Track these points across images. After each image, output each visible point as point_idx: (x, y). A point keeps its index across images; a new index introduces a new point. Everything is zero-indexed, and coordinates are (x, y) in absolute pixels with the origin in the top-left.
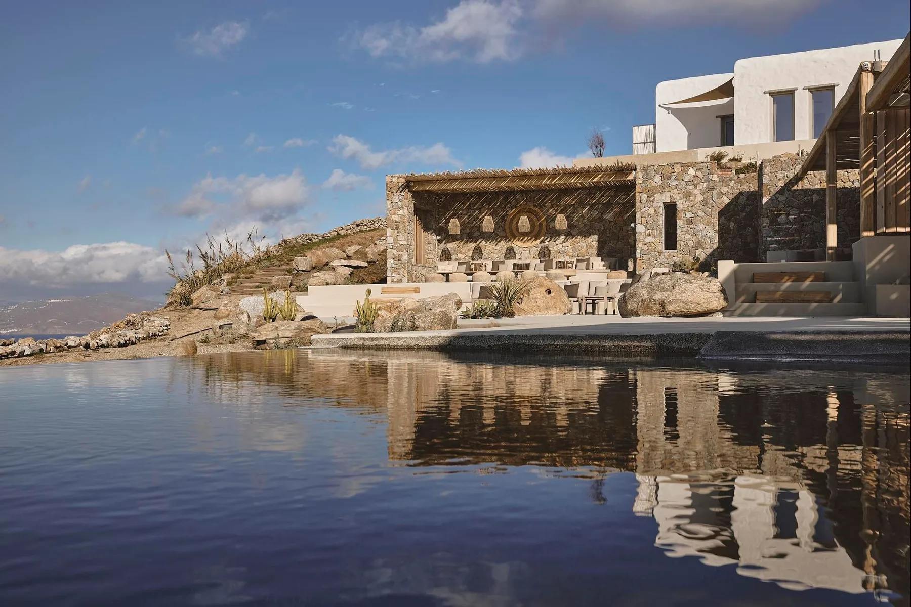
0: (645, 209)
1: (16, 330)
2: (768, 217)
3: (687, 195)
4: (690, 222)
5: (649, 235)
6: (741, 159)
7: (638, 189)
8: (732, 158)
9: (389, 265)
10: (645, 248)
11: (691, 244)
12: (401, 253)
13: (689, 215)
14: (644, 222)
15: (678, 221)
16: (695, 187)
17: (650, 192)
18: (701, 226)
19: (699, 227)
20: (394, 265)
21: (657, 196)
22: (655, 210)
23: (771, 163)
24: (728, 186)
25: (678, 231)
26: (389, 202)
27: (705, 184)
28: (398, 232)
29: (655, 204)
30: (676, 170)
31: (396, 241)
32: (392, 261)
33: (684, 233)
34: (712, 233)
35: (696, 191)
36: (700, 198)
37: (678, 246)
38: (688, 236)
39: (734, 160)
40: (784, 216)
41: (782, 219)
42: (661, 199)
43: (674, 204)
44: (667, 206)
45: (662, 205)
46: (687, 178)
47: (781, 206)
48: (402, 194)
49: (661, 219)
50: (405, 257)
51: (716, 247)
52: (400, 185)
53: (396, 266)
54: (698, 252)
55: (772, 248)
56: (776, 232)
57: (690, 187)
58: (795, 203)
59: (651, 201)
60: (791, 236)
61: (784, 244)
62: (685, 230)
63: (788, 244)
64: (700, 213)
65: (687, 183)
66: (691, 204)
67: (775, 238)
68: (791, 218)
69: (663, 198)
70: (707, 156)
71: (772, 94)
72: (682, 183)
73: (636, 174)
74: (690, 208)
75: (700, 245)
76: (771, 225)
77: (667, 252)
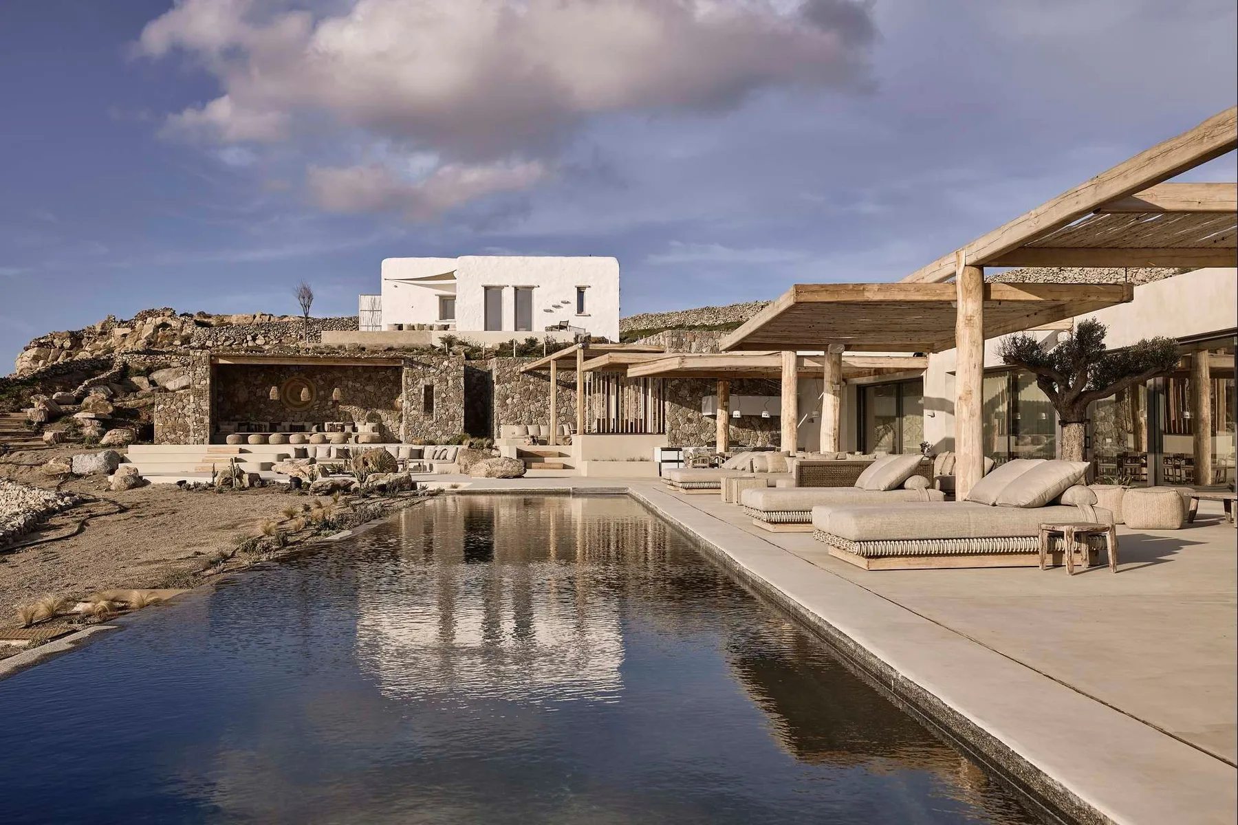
0: (411, 390)
2: (500, 400)
3: (442, 380)
4: (443, 400)
5: (414, 409)
7: (404, 374)
9: (191, 427)
10: (411, 418)
11: (444, 417)
12: (203, 417)
13: (444, 395)
14: (411, 399)
15: (435, 400)
16: (448, 375)
17: (414, 377)
18: (452, 404)
20: (196, 427)
21: (421, 380)
22: (419, 391)
23: (502, 361)
25: (435, 406)
27: (455, 373)
28: (201, 399)
29: (419, 386)
30: (434, 362)
31: (199, 405)
32: (195, 424)
33: (439, 409)
34: (460, 409)
35: (448, 378)
36: (451, 383)
37: (435, 418)
38: (442, 411)
39: (461, 343)
40: (510, 399)
41: (509, 401)
42: (422, 383)
43: (432, 387)
44: (426, 387)
45: (423, 386)
46: (442, 367)
47: (509, 392)
48: (205, 367)
49: (422, 397)
50: (207, 420)
51: (463, 420)
52: (203, 359)
53: (199, 428)
54: (450, 423)
55: (502, 422)
56: (505, 410)
57: (444, 375)
58: (518, 390)
59: (416, 384)
60: (516, 414)
61: (511, 419)
62: (440, 406)
63: (514, 420)
64: (452, 394)
65: (442, 371)
66: (445, 387)
67: (505, 415)
68: (515, 400)
69: (424, 382)
70: (438, 338)
71: (485, 288)
72: (439, 371)
73: (404, 362)
74: (444, 390)
75: (451, 418)
76: (501, 405)
77: (427, 422)
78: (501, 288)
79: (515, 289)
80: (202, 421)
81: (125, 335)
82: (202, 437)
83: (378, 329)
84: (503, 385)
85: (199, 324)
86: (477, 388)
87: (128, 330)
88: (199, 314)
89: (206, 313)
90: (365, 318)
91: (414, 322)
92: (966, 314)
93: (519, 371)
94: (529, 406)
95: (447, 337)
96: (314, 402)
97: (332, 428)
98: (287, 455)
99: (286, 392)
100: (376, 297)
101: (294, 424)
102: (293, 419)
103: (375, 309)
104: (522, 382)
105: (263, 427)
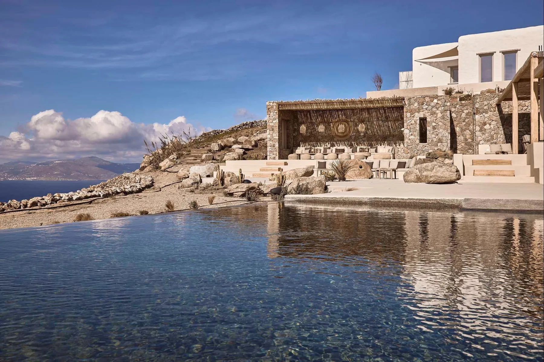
0: (409, 121)
1: (36, 178)
2: (479, 126)
3: (433, 113)
4: (434, 128)
5: (412, 135)
6: (463, 92)
7: (405, 110)
8: (457, 91)
9: (268, 150)
10: (409, 142)
11: (435, 140)
12: (275, 143)
13: (434, 124)
14: (409, 128)
15: (428, 128)
16: (438, 109)
17: (412, 112)
18: (441, 130)
19: (439, 131)
21: (416, 114)
22: (415, 121)
23: (480, 97)
24: (455, 107)
25: (428, 133)
26: (268, 116)
27: (443, 107)
28: (273, 132)
29: (415, 118)
30: (426, 100)
31: (272, 136)
32: (270, 147)
33: (431, 134)
34: (447, 134)
35: (437, 112)
36: (440, 115)
37: (428, 141)
38: (433, 136)
39: (459, 92)
40: (488, 125)
41: (487, 127)
42: (418, 116)
43: (425, 118)
44: (421, 119)
45: (418, 118)
46: (432, 104)
47: (486, 119)
48: (275, 112)
49: (418, 126)
50: (277, 145)
51: (449, 141)
52: (274, 107)
53: (272, 150)
54: (439, 144)
55: (481, 142)
56: (483, 134)
57: (434, 109)
58: (494, 118)
59: (413, 117)
60: (492, 137)
61: (488, 141)
62: (432, 132)
63: (491, 140)
64: (440, 124)
65: (433, 107)
66: (435, 118)
67: (483, 137)
68: (492, 126)
69: (419, 115)
70: (443, 90)
71: (481, 55)
72: (430, 107)
73: (404, 102)
74: (434, 121)
75: (440, 141)
76: (481, 130)
77: (422, 144)
78: (492, 54)
79: (504, 53)
80: (274, 146)
82: (274, 156)
84: (482, 115)
86: (466, 121)
90: (402, 87)
93: (495, 103)
94: (504, 130)
95: (448, 88)
96: (351, 134)
97: (362, 150)
98: (314, 166)
99: (334, 128)
100: (410, 72)
101: (339, 148)
102: (339, 145)
103: (409, 80)
104: (498, 112)
105: (319, 150)
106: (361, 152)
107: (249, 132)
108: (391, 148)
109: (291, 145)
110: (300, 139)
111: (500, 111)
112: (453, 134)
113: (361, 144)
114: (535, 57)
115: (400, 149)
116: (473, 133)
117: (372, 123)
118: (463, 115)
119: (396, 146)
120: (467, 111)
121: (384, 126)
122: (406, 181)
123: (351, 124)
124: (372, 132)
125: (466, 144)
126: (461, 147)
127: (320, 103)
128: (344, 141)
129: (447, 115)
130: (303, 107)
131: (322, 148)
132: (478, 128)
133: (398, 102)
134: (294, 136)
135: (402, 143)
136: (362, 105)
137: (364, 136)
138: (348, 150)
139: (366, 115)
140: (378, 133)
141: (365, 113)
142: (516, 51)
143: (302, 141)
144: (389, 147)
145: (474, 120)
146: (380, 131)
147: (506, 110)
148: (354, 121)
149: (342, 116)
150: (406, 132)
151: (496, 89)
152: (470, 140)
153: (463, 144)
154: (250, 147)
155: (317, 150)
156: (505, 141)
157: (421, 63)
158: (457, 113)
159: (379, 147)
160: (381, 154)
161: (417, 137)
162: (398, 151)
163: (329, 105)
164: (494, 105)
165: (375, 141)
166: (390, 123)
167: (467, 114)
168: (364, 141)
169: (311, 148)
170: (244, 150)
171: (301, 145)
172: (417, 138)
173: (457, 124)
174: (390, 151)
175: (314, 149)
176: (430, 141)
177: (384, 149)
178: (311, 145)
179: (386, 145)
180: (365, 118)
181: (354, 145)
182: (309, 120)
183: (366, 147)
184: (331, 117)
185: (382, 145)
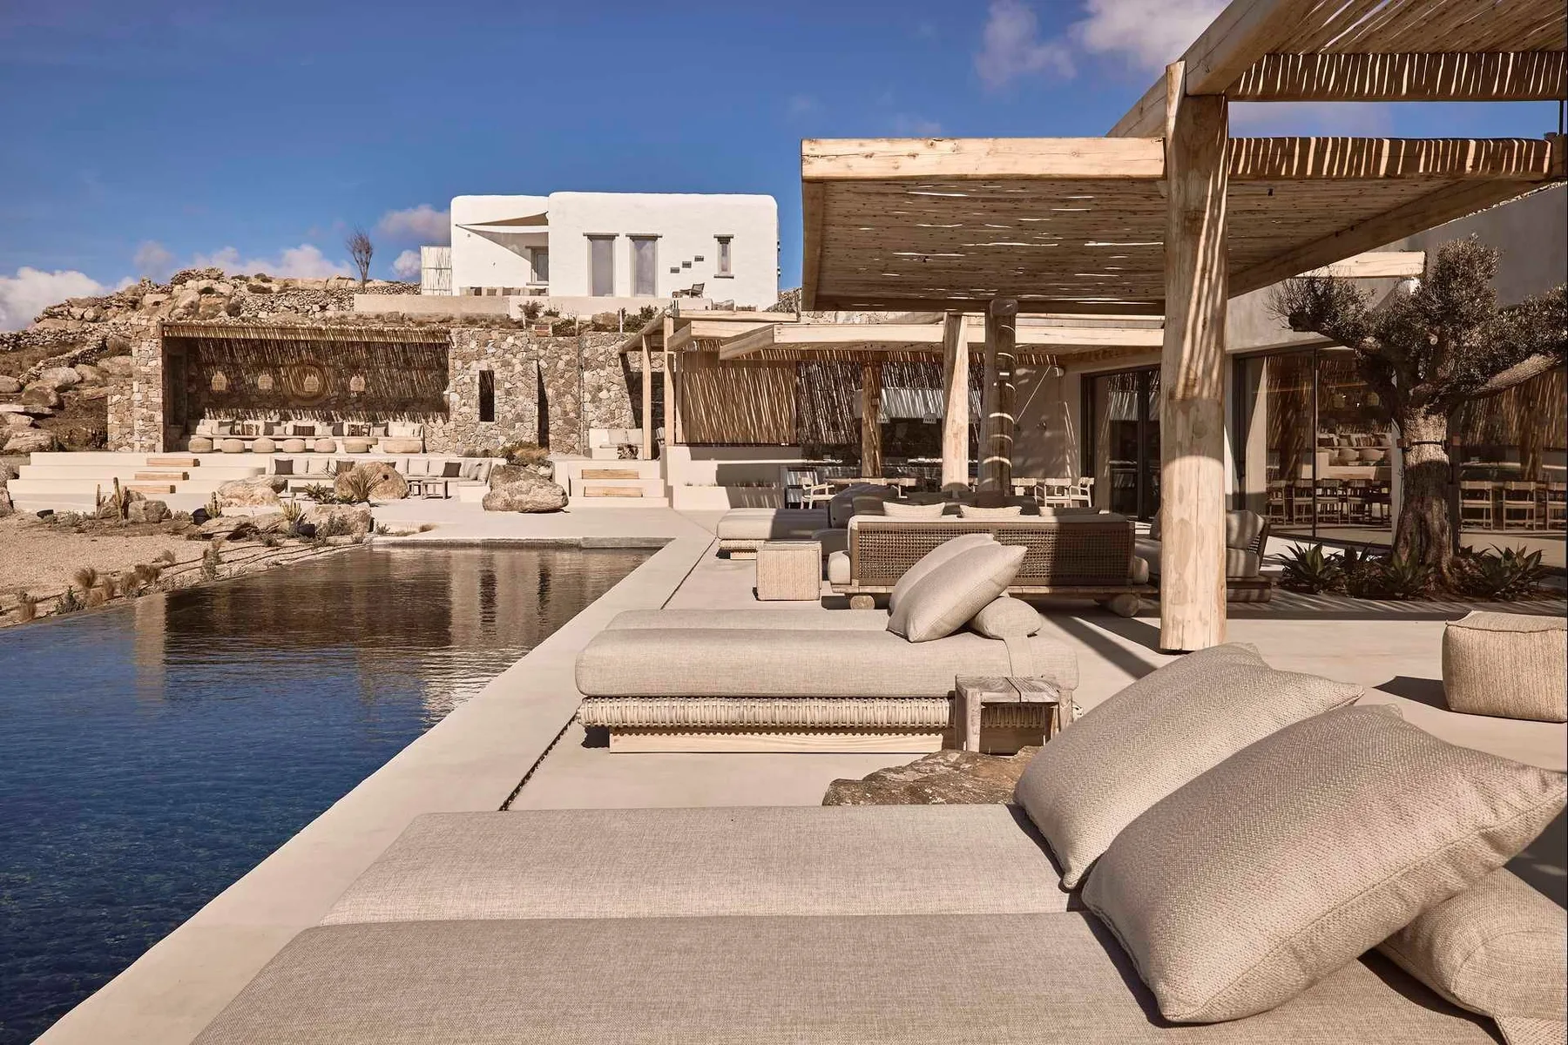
0: (460, 377)
2: (590, 392)
3: (506, 364)
4: (508, 393)
5: (465, 405)
6: (558, 313)
7: (451, 355)
8: (548, 310)
10: (460, 418)
11: (510, 416)
12: (153, 413)
13: (508, 385)
14: (458, 390)
15: (496, 392)
16: (515, 356)
17: (465, 359)
18: (521, 398)
19: (518, 399)
20: (143, 427)
21: (474, 363)
22: (471, 378)
23: (593, 337)
24: (545, 348)
25: (496, 402)
26: (135, 349)
27: (525, 353)
28: (150, 387)
29: (471, 372)
30: (493, 337)
31: (146, 396)
32: (141, 422)
33: (502, 404)
34: (532, 405)
35: (514, 361)
36: (518, 368)
37: (496, 418)
38: (507, 408)
39: (550, 313)
40: (605, 392)
41: (603, 394)
42: (477, 367)
43: (491, 373)
44: (482, 373)
45: (478, 373)
46: (505, 346)
48: (155, 341)
49: (477, 387)
50: (159, 417)
51: (536, 420)
52: (152, 330)
53: (147, 428)
54: (518, 425)
55: (593, 424)
56: (597, 407)
57: (508, 356)
58: (616, 379)
59: (467, 369)
60: (612, 413)
61: (606, 421)
62: (504, 400)
63: (610, 421)
64: (519, 384)
65: (505, 351)
66: (510, 374)
67: (597, 413)
68: (612, 393)
69: (479, 366)
70: (520, 306)
71: (591, 237)
72: (500, 352)
73: (450, 338)
74: (509, 378)
75: (519, 418)
76: (593, 401)
77: (484, 424)
78: (611, 237)
79: (634, 238)
80: (151, 419)
81: (157, 303)
82: (151, 442)
83: (448, 293)
84: (594, 372)
85: (253, 289)
86: (566, 377)
87: (162, 297)
88: (257, 276)
89: (267, 276)
90: (429, 279)
91: (498, 285)
92: (1185, 204)
93: (617, 352)
94: (632, 402)
95: (530, 304)
96: (330, 393)
97: (355, 432)
98: (264, 469)
99: (289, 379)
100: (446, 250)
101: (300, 424)
102: (299, 417)
103: (443, 267)
104: (621, 368)
105: (254, 428)
106: (353, 435)
107: (11, 361)
108: (417, 426)
109: (184, 414)
110: (203, 400)
111: (626, 367)
112: (543, 403)
113: (350, 415)
114: (669, 317)
115: (435, 430)
116: (579, 403)
117: (375, 373)
118: (561, 365)
119: (428, 422)
120: (568, 357)
121: (401, 380)
122: (486, 508)
123: (329, 371)
124: (375, 392)
125: (565, 422)
126: (557, 427)
127: (264, 328)
128: (313, 409)
129: (531, 369)
130: (223, 334)
131: (261, 423)
132: (588, 397)
133: (437, 337)
134: (189, 394)
135: (439, 417)
136: (360, 337)
137: (359, 399)
138: (321, 428)
139: (362, 353)
140: (388, 393)
141: (361, 349)
142: (654, 238)
143: (210, 405)
144: (412, 423)
145: (581, 379)
146: (393, 389)
147: (634, 366)
148: (334, 366)
149: (308, 352)
150: (452, 396)
151: (619, 314)
152: (572, 415)
153: (560, 422)
154: (47, 411)
155: (249, 427)
156: (634, 423)
157: (468, 232)
158: (549, 361)
159: (391, 424)
160: (399, 439)
161: (474, 409)
162: (433, 432)
163: (286, 334)
164: (615, 355)
165: (383, 409)
166: (414, 373)
167: (567, 363)
168: (357, 411)
169: (233, 423)
170: (32, 419)
171: (208, 415)
172: (474, 411)
173: (550, 382)
174: (416, 433)
175: (243, 425)
176: (500, 418)
177: (402, 430)
178: (233, 415)
179: (407, 419)
180: (359, 361)
181: (335, 418)
182: (228, 358)
183: (363, 423)
184: (280, 354)
185: (398, 420)
